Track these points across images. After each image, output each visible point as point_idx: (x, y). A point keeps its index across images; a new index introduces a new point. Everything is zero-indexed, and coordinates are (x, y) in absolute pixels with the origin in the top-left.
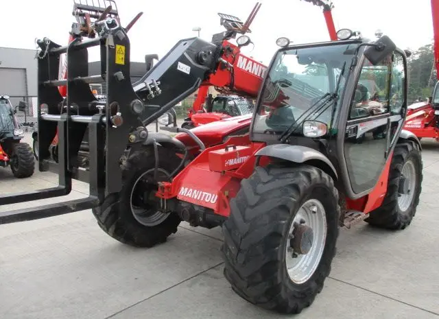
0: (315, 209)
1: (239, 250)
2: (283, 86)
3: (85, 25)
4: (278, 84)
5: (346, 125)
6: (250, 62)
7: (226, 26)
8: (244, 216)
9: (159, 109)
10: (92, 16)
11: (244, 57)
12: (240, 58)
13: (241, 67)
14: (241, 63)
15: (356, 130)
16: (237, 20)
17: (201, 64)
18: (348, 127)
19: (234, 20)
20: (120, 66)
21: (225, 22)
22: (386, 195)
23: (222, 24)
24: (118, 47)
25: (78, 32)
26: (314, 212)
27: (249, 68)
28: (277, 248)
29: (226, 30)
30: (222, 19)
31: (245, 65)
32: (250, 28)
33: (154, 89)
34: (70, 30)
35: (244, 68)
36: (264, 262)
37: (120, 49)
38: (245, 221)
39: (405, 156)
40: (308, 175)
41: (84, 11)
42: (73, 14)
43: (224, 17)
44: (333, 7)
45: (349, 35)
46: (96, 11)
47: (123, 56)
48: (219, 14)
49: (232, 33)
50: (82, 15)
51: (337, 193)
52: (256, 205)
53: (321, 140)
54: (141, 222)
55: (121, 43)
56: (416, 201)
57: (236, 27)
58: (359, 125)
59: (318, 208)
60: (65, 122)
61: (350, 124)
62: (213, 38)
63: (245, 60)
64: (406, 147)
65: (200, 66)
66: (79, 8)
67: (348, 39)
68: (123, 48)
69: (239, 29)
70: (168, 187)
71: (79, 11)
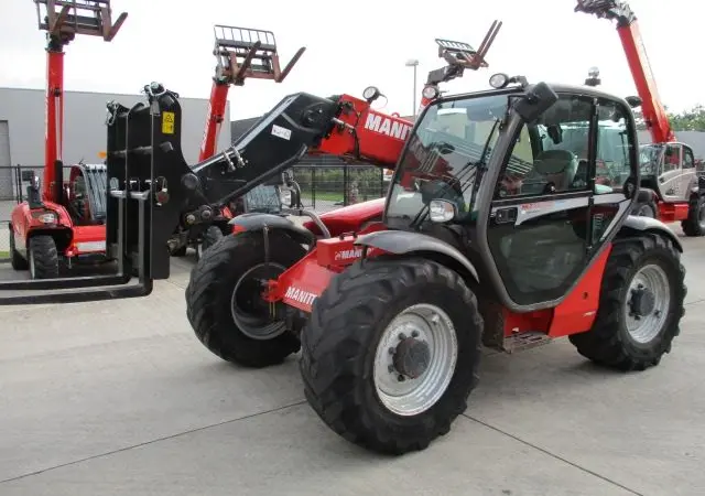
0: (435, 318)
1: (312, 361)
2: (445, 152)
3: (229, 68)
4: (437, 150)
5: (491, 207)
6: (387, 121)
7: (448, 59)
8: (320, 318)
9: (245, 184)
10: (239, 55)
11: (376, 114)
12: (370, 116)
13: (371, 128)
14: (372, 123)
15: (514, 213)
16: (466, 48)
17: (306, 126)
18: (495, 210)
19: (460, 48)
20: (167, 135)
21: (445, 52)
22: (598, 313)
23: (441, 55)
24: (165, 114)
25: (222, 78)
26: (435, 323)
27: (385, 129)
28: (352, 359)
29: (447, 64)
30: (441, 48)
31: (377, 126)
32: (486, 58)
33: (235, 160)
34: (214, 74)
35: (376, 130)
36: (336, 375)
37: (169, 117)
38: (321, 325)
39: (635, 256)
40: (411, 271)
41: (229, 49)
42: (214, 53)
43: (445, 45)
44: (635, 19)
45: (503, 82)
46: (246, 48)
47: (172, 124)
48: (437, 40)
49: (456, 69)
50: (226, 54)
51: (474, 299)
52: (336, 304)
53: (453, 226)
54: (246, 333)
55: (168, 110)
56: (671, 329)
57: (463, 58)
58: (519, 207)
59: (441, 318)
60: (124, 200)
61: (498, 205)
62: (430, 76)
63: (379, 119)
64: (640, 244)
65: (307, 130)
66: (221, 45)
67: (502, 87)
68: (172, 115)
69: (468, 63)
70: (274, 286)
71: (221, 48)
